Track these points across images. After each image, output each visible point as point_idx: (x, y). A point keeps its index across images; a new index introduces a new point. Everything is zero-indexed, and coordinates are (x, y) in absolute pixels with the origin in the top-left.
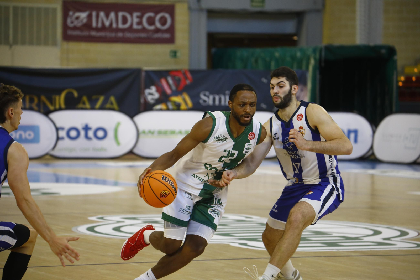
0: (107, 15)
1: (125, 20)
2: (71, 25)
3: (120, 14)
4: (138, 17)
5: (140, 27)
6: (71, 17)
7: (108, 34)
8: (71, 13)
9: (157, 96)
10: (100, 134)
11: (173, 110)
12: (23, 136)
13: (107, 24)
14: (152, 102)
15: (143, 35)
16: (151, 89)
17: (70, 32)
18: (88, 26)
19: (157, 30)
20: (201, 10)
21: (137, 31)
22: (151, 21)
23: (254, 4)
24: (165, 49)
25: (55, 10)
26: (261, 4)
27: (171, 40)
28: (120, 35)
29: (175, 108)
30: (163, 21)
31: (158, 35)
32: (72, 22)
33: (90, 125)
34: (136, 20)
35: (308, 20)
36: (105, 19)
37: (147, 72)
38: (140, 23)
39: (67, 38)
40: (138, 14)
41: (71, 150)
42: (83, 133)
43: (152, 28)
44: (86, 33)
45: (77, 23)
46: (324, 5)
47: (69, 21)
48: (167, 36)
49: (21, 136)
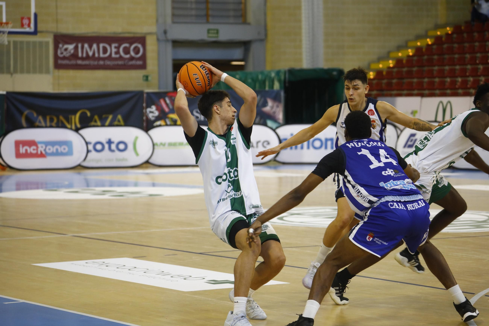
0: (91, 47)
1: (105, 50)
2: (61, 56)
3: (101, 45)
4: (115, 47)
5: (118, 56)
6: (61, 48)
7: (92, 63)
8: (61, 46)
9: (157, 113)
10: (122, 146)
11: (171, 125)
12: (59, 151)
13: (91, 54)
14: (153, 119)
15: (120, 63)
16: (152, 108)
17: (60, 62)
18: (75, 56)
19: (132, 58)
20: (167, 40)
21: (116, 59)
22: (127, 51)
23: (210, 35)
24: (138, 74)
25: (47, 43)
26: (216, 35)
27: (143, 67)
28: (101, 63)
29: (172, 123)
30: (137, 51)
31: (133, 62)
32: (62, 53)
33: (112, 140)
34: (114, 50)
35: (254, 48)
36: (88, 50)
37: (148, 94)
38: (117, 53)
39: (58, 66)
40: (116, 45)
41: (98, 161)
42: (107, 146)
43: (128, 56)
44: (73, 62)
45: (66, 54)
46: (266, 35)
47: (59, 52)
48: (140, 63)
49: (57, 150)
